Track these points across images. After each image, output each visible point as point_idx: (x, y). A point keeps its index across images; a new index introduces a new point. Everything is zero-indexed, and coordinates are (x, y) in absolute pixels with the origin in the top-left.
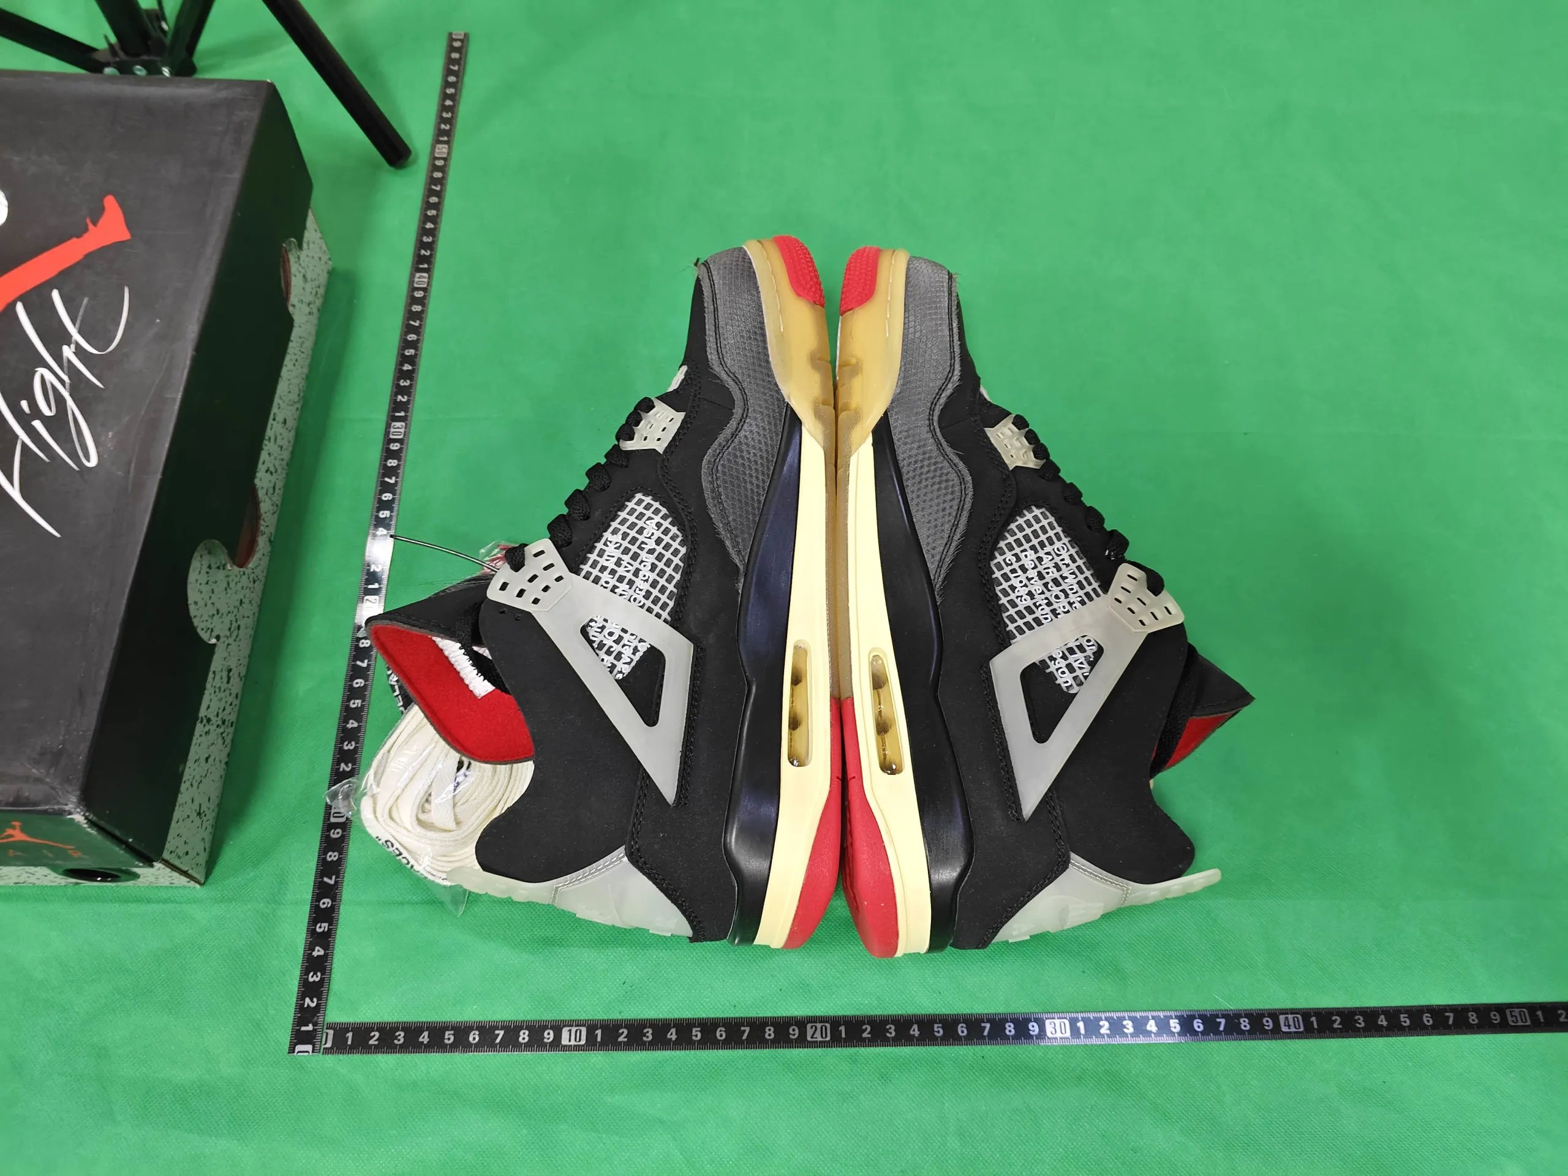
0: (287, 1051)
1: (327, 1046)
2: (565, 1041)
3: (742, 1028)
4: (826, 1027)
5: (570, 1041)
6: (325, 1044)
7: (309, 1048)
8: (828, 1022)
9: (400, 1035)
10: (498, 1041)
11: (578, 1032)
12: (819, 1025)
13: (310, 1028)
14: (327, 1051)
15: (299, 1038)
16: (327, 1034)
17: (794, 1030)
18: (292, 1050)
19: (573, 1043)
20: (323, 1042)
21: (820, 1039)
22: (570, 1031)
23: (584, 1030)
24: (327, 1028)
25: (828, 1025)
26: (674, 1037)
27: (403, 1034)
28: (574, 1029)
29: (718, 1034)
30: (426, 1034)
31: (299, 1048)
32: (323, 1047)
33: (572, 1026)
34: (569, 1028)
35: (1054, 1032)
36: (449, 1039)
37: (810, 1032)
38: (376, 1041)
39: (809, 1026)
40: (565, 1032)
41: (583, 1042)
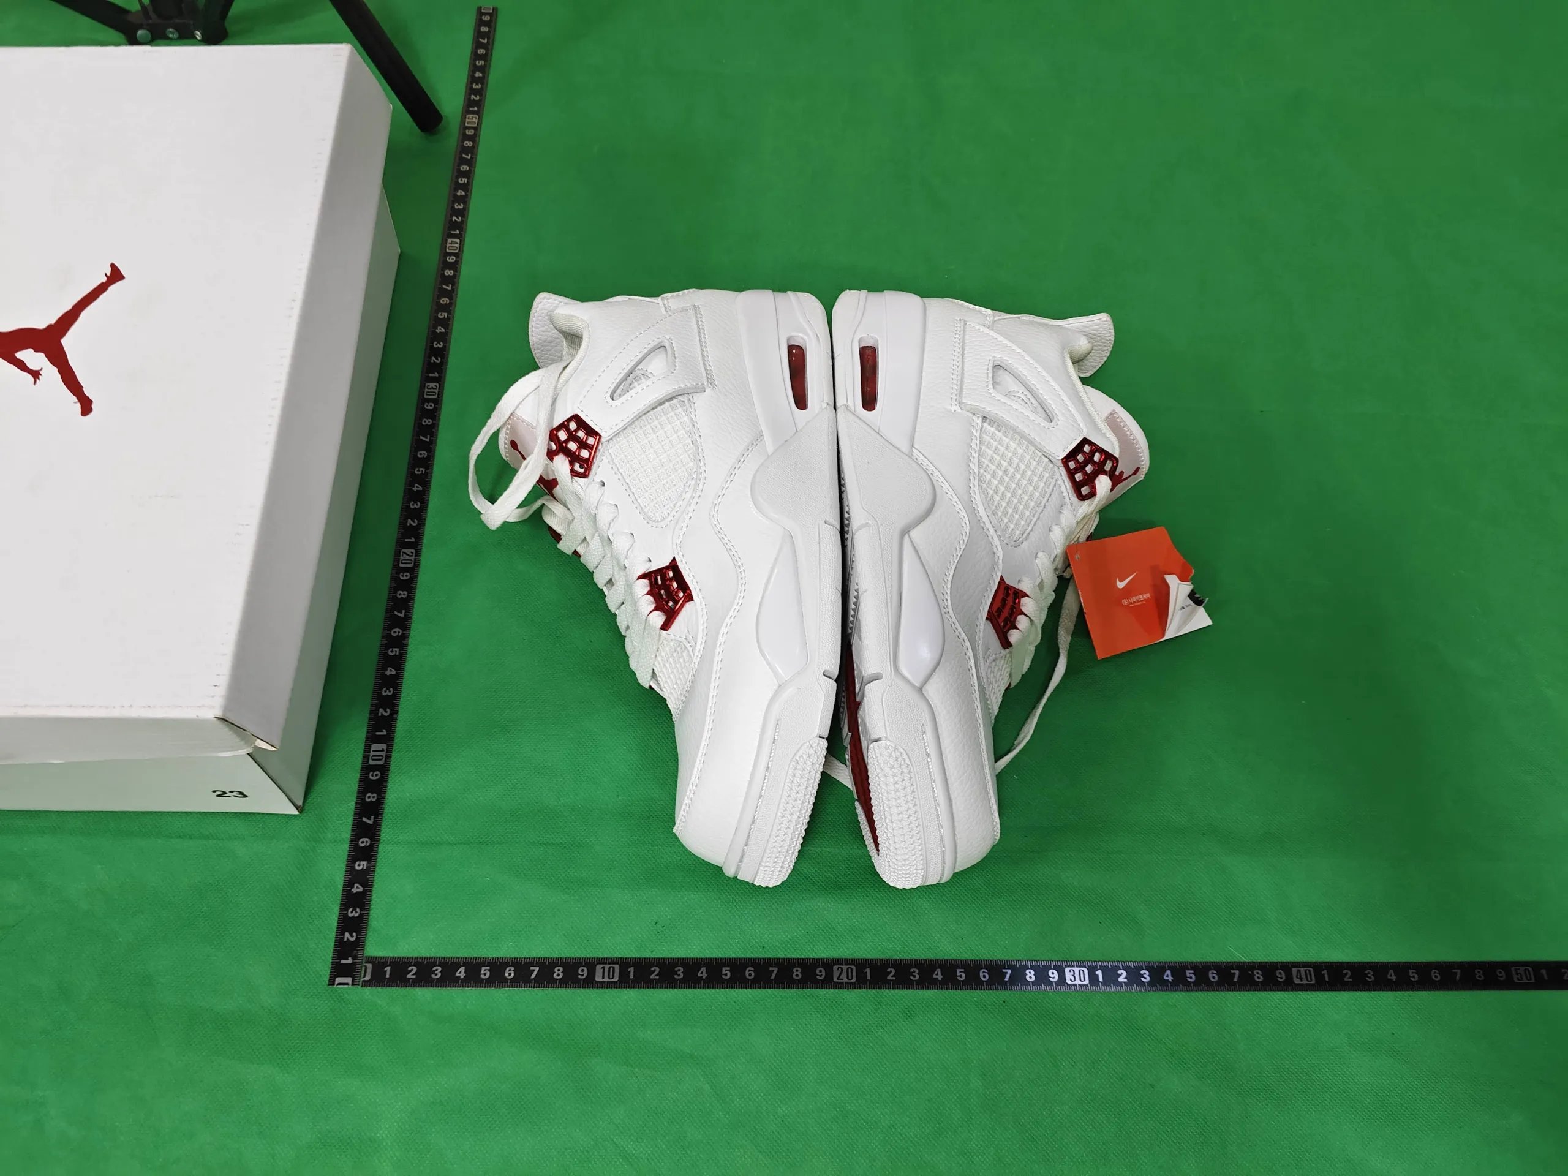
0: (327, 982)
2: (598, 978)
3: (771, 968)
4: (852, 969)
5: (603, 978)
7: (349, 980)
8: (853, 965)
9: (437, 970)
10: (533, 976)
11: (612, 969)
12: (845, 967)
13: (350, 961)
14: (366, 984)
15: (338, 970)
17: (820, 971)
18: (332, 982)
19: (606, 979)
20: (362, 975)
21: (846, 980)
22: (603, 968)
23: (617, 967)
24: (366, 963)
25: (854, 967)
26: (704, 976)
27: (440, 969)
28: (607, 966)
29: (747, 973)
30: (462, 969)
31: (338, 980)
33: (606, 963)
34: (602, 966)
36: (485, 974)
37: (836, 973)
38: (413, 975)
39: (835, 967)
40: (599, 967)
41: (616, 979)
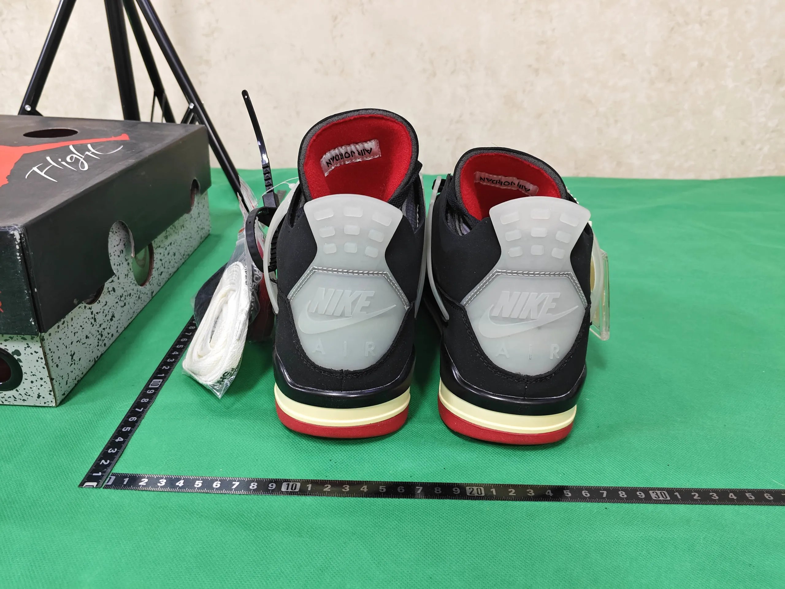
1: (108, 484)
6: (108, 482)
16: (110, 478)
32: (105, 484)
35: (657, 497)
